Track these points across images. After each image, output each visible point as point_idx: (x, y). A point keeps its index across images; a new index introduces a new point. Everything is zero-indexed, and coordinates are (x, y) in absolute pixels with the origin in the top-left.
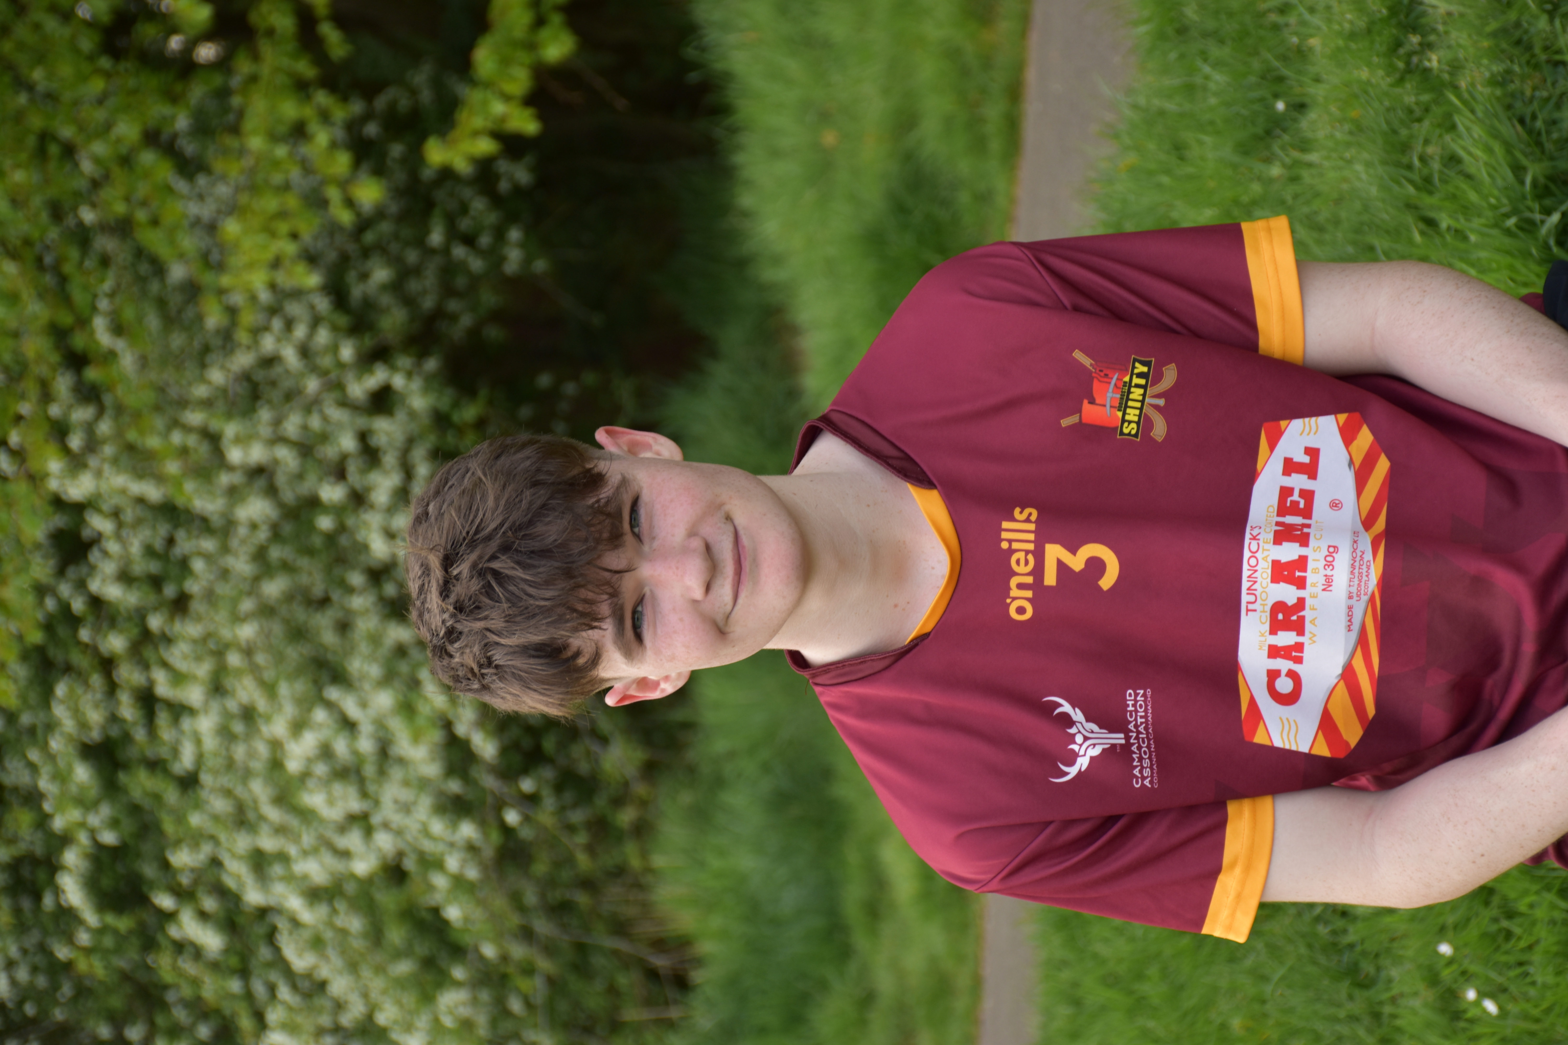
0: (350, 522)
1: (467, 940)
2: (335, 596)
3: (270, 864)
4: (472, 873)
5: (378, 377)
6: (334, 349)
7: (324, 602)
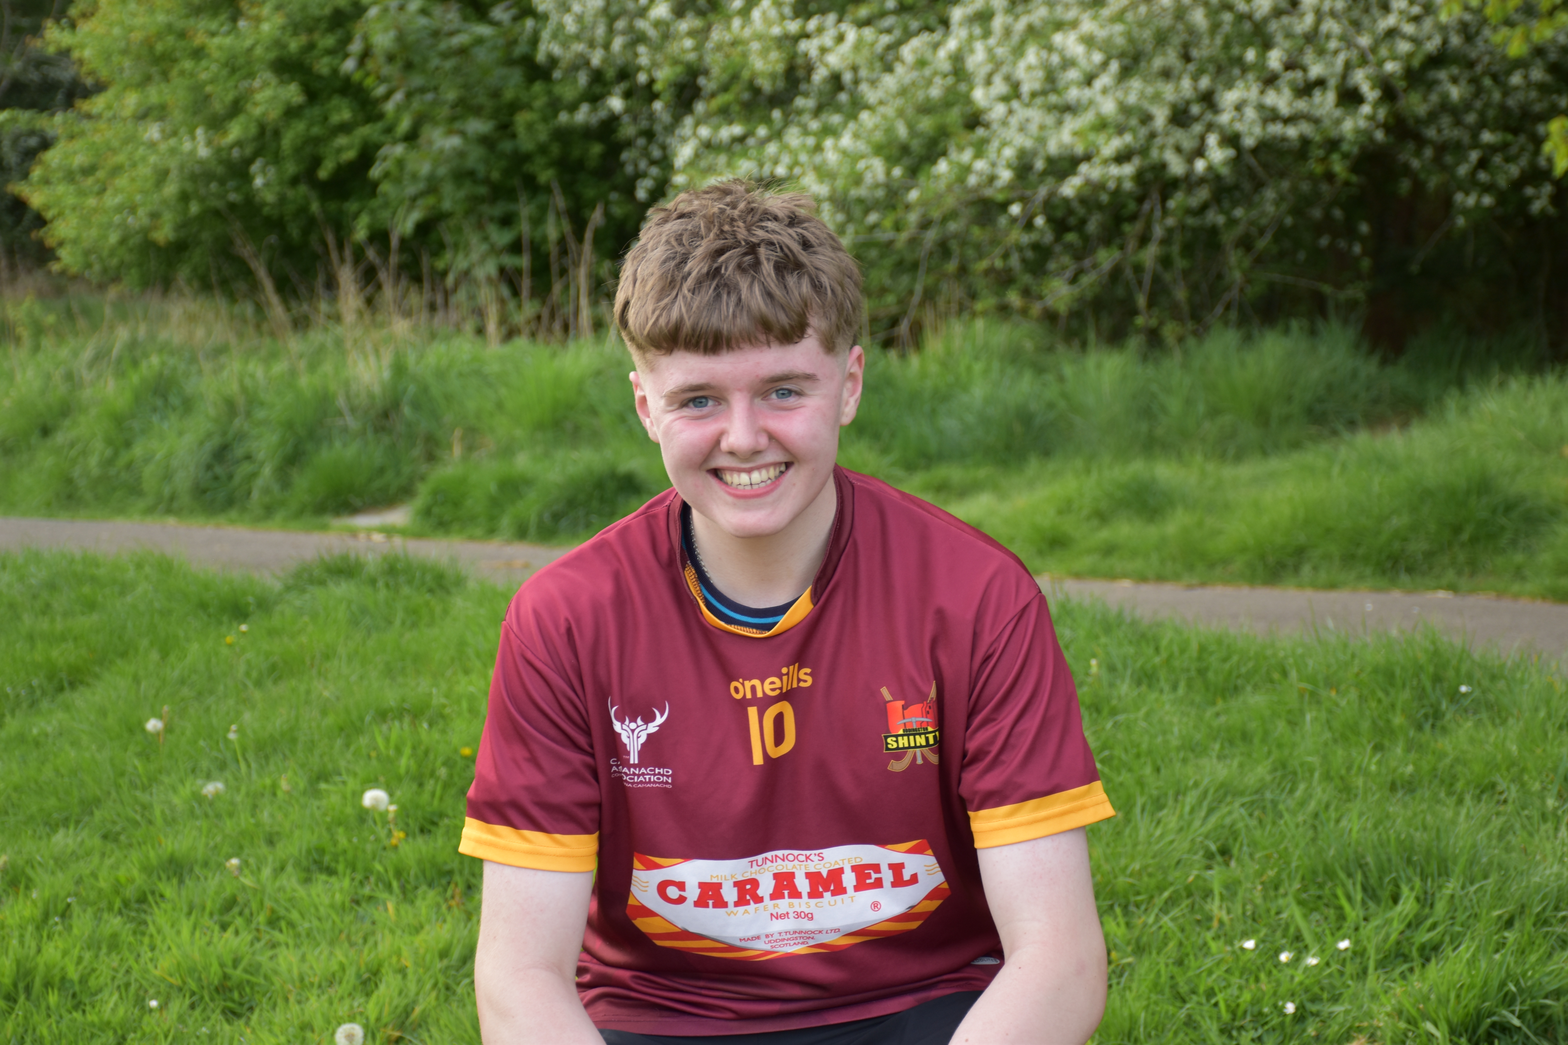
0: (1251, 76)
1: (922, 179)
2: (1191, 67)
3: (981, 26)
4: (972, 180)
5: (1370, 93)
6: (1394, 58)
7: (1187, 58)
